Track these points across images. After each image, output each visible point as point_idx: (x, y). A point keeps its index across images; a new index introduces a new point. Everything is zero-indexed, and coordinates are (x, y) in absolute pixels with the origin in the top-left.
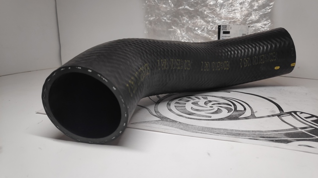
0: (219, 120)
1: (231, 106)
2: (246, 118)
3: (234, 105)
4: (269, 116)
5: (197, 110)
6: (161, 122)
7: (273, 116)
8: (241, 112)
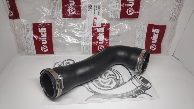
0: (114, 88)
1: (114, 76)
2: (122, 85)
3: (115, 75)
4: (128, 81)
5: (104, 83)
6: (95, 95)
7: (130, 80)
8: (119, 81)
